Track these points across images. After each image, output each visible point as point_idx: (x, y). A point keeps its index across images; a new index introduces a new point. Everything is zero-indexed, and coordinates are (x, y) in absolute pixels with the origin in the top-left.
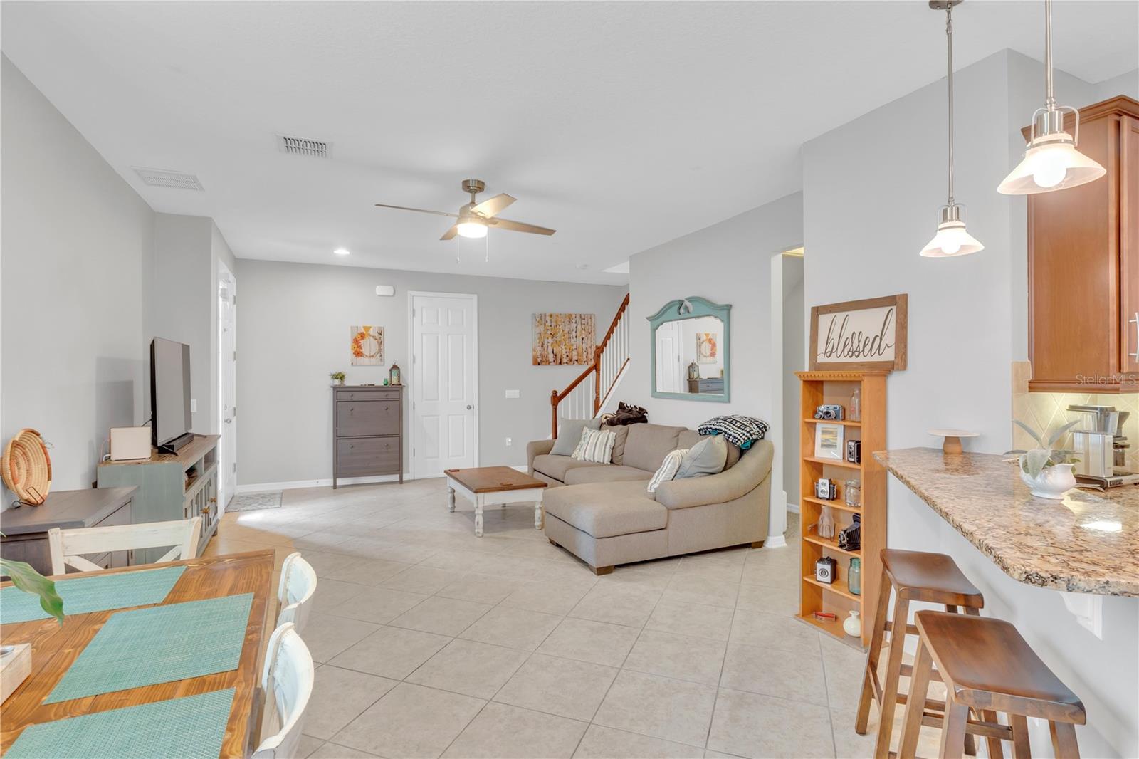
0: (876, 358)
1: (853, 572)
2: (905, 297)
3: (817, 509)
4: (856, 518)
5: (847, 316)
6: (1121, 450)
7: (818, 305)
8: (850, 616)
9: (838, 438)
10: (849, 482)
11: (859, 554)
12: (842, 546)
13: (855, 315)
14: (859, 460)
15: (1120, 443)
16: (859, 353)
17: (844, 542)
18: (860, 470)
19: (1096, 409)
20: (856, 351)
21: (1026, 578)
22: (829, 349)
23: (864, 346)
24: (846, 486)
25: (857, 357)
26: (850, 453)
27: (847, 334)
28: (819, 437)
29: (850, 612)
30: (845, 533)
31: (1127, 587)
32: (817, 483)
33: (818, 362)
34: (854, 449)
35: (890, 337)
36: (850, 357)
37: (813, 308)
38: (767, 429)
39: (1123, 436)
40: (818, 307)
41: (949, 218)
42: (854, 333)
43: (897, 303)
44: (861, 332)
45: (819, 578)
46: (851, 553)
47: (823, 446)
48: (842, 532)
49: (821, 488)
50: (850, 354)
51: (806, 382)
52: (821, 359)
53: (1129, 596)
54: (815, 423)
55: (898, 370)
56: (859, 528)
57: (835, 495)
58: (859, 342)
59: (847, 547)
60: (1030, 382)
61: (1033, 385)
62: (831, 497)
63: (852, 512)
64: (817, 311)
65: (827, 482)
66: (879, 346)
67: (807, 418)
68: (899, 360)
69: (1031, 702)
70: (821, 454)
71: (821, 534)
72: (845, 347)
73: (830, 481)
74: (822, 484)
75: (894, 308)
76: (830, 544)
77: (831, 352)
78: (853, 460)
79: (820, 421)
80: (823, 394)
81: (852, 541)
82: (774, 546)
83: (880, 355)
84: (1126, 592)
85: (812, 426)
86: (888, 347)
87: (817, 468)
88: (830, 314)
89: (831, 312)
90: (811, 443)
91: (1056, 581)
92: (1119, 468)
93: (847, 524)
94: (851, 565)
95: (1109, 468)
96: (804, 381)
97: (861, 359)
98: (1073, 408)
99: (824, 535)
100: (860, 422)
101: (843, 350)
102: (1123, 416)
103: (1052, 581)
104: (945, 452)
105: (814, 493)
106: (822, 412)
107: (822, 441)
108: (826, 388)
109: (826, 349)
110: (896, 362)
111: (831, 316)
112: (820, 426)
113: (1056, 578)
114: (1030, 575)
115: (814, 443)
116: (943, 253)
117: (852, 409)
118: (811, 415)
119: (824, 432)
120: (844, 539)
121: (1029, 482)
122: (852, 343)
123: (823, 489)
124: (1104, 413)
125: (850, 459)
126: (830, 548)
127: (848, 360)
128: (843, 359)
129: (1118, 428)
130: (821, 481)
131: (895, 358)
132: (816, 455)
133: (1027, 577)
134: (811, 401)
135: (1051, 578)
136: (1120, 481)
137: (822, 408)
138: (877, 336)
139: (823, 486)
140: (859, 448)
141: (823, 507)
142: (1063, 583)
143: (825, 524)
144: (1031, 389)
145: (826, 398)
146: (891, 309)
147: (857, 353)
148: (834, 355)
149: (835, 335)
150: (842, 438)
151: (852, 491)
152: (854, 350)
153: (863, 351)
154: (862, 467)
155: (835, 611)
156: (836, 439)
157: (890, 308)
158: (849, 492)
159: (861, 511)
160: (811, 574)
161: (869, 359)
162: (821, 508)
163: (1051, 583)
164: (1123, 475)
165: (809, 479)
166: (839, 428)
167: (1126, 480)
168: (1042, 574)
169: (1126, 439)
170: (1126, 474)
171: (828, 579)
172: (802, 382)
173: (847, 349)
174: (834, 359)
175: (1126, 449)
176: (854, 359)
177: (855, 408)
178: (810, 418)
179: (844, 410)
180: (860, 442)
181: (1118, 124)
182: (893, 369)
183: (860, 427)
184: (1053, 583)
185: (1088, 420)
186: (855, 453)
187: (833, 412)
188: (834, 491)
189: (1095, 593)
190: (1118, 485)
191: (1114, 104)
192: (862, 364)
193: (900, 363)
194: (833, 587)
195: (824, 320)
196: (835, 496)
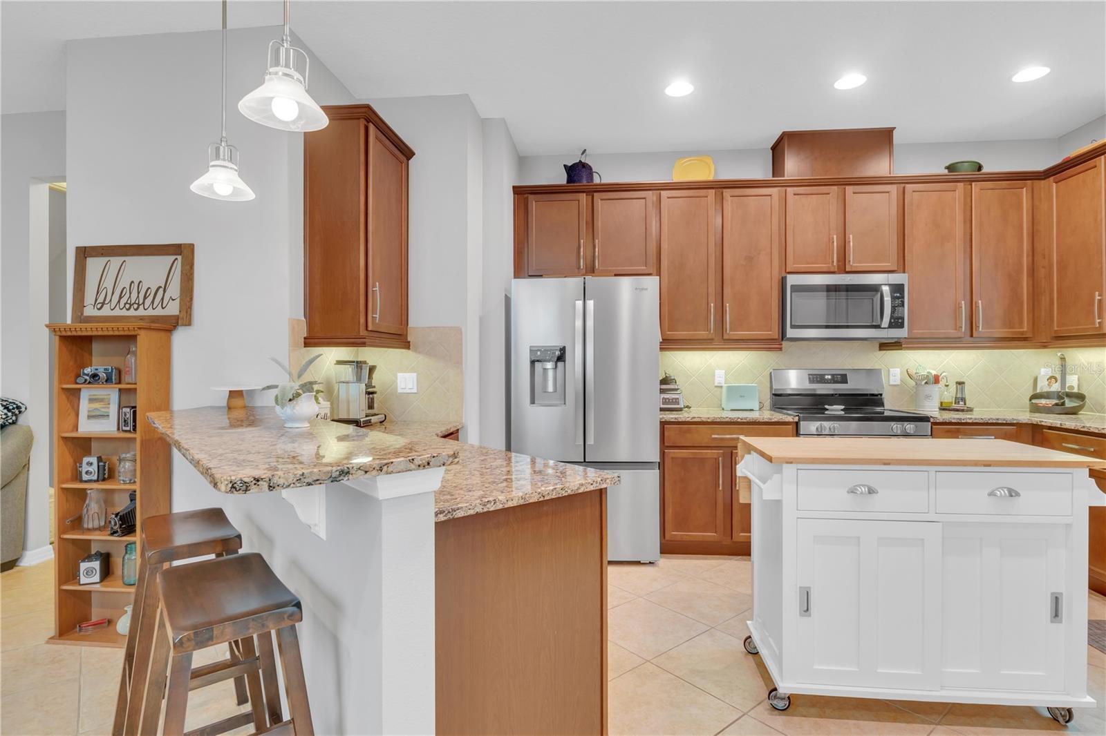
0: (159, 312)
1: (129, 559)
2: (191, 247)
3: (81, 495)
4: (133, 497)
5: (125, 261)
6: (371, 396)
7: (86, 245)
8: (126, 612)
9: (111, 406)
10: (124, 455)
11: (135, 536)
12: (113, 533)
13: (132, 261)
14: (135, 429)
15: (370, 390)
16: (139, 305)
17: (115, 528)
18: (135, 439)
19: (354, 362)
20: (135, 303)
21: (231, 488)
22: (101, 300)
23: (145, 298)
24: (120, 460)
25: (136, 310)
26: (125, 421)
27: (124, 283)
28: (84, 406)
29: (126, 609)
30: (116, 516)
31: (319, 475)
32: (81, 464)
33: (85, 314)
34: (129, 416)
35: (174, 290)
36: (128, 310)
37: (77, 248)
38: (23, 409)
39: (373, 385)
40: (85, 247)
41: (221, 157)
42: (132, 282)
43: (183, 252)
44: (140, 282)
45: (83, 580)
46: (125, 538)
47: (89, 417)
48: (114, 516)
49: (85, 468)
50: (127, 306)
51: (63, 338)
52: (89, 311)
53: (320, 483)
54: (79, 390)
55: (183, 325)
56: (135, 507)
57: (107, 473)
58: (139, 293)
59: (120, 533)
60: (305, 338)
61: (307, 340)
62: (101, 478)
63: (128, 490)
64: (84, 253)
65: (94, 460)
66: (163, 299)
67: (65, 384)
68: (183, 315)
69: (253, 620)
70: (87, 427)
71: (85, 526)
72: (121, 297)
73: (100, 459)
74: (88, 464)
75: (179, 257)
76: (100, 535)
77: (103, 304)
78: (128, 429)
79: (85, 386)
80: (91, 354)
81: (127, 524)
82: (34, 563)
83: (163, 308)
84: (318, 480)
85: (74, 394)
86: (173, 300)
87: (82, 445)
88: (102, 258)
89: (102, 255)
90: (73, 414)
91: (259, 483)
92: (370, 411)
93: (122, 504)
94: (126, 553)
95: (363, 410)
96: (60, 337)
97: (141, 312)
98: (339, 362)
99: (90, 526)
100: (136, 384)
101: (119, 302)
102: (372, 369)
103: (255, 484)
104: (229, 408)
105: (77, 477)
106: (87, 375)
107: (89, 411)
108: (96, 347)
109: (96, 300)
110: (181, 316)
111: (103, 260)
112: (85, 395)
113: (258, 481)
114: (235, 483)
115: (77, 415)
116: (216, 193)
117: (127, 369)
118: (73, 379)
119: (91, 400)
120: (115, 524)
121: (281, 415)
122: (130, 293)
123: (90, 469)
124: (359, 365)
125: (125, 428)
126: (99, 540)
127: (124, 313)
128: (117, 312)
129: (369, 378)
130: (86, 460)
131: (180, 312)
132: (80, 429)
133: (233, 487)
134: (71, 363)
135: (254, 482)
136: (369, 421)
137: (88, 370)
138: (160, 287)
139: (90, 466)
140: (135, 413)
141: (89, 492)
142: (265, 483)
143: (91, 513)
144: (307, 345)
145: (94, 359)
146: (176, 259)
147: (136, 306)
148: (106, 307)
149: (108, 283)
150: (117, 406)
151: (128, 465)
152: (133, 302)
153: (143, 303)
154: (138, 436)
155: (107, 614)
156: (108, 408)
157: (175, 257)
158: (124, 467)
159: (137, 487)
160: (73, 580)
161: (150, 312)
162: (86, 494)
163: (254, 486)
164: (373, 416)
165: (70, 460)
166: (111, 394)
167: (374, 419)
168: (246, 480)
169: (374, 387)
170: (375, 415)
171: (97, 578)
172: (57, 338)
173: (123, 301)
174: (106, 311)
175: (375, 395)
176: (132, 313)
177: (132, 368)
178: (71, 383)
179: (120, 372)
180: (135, 407)
181: (367, 129)
182: (178, 325)
183: (135, 389)
184: (256, 486)
185: (348, 371)
186: (131, 422)
187: (103, 375)
188: (104, 470)
189: (293, 487)
190: (368, 424)
191: (363, 110)
192: (142, 318)
193: (184, 318)
194: (102, 586)
195: (94, 266)
196: (106, 476)
